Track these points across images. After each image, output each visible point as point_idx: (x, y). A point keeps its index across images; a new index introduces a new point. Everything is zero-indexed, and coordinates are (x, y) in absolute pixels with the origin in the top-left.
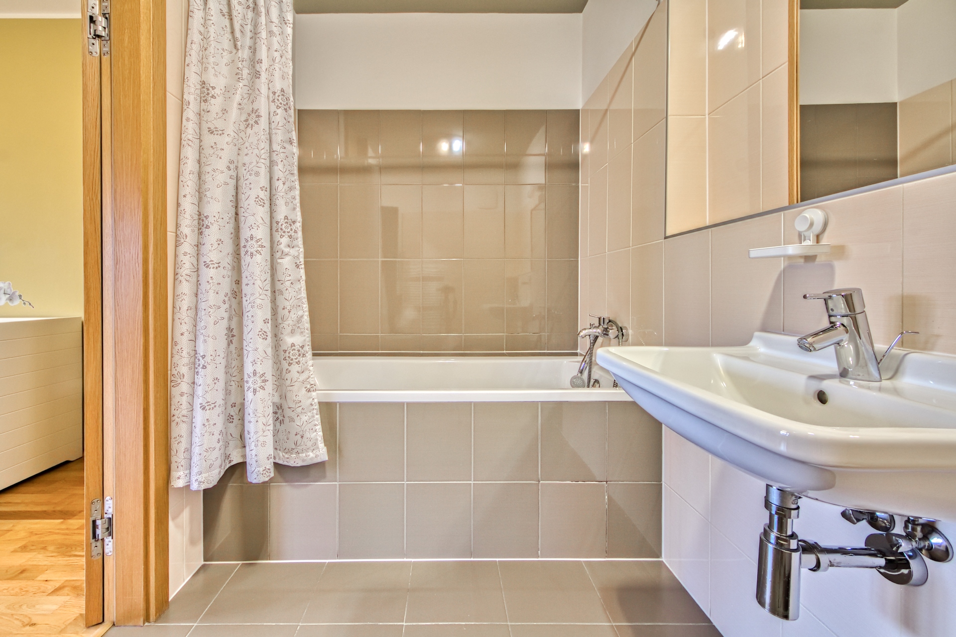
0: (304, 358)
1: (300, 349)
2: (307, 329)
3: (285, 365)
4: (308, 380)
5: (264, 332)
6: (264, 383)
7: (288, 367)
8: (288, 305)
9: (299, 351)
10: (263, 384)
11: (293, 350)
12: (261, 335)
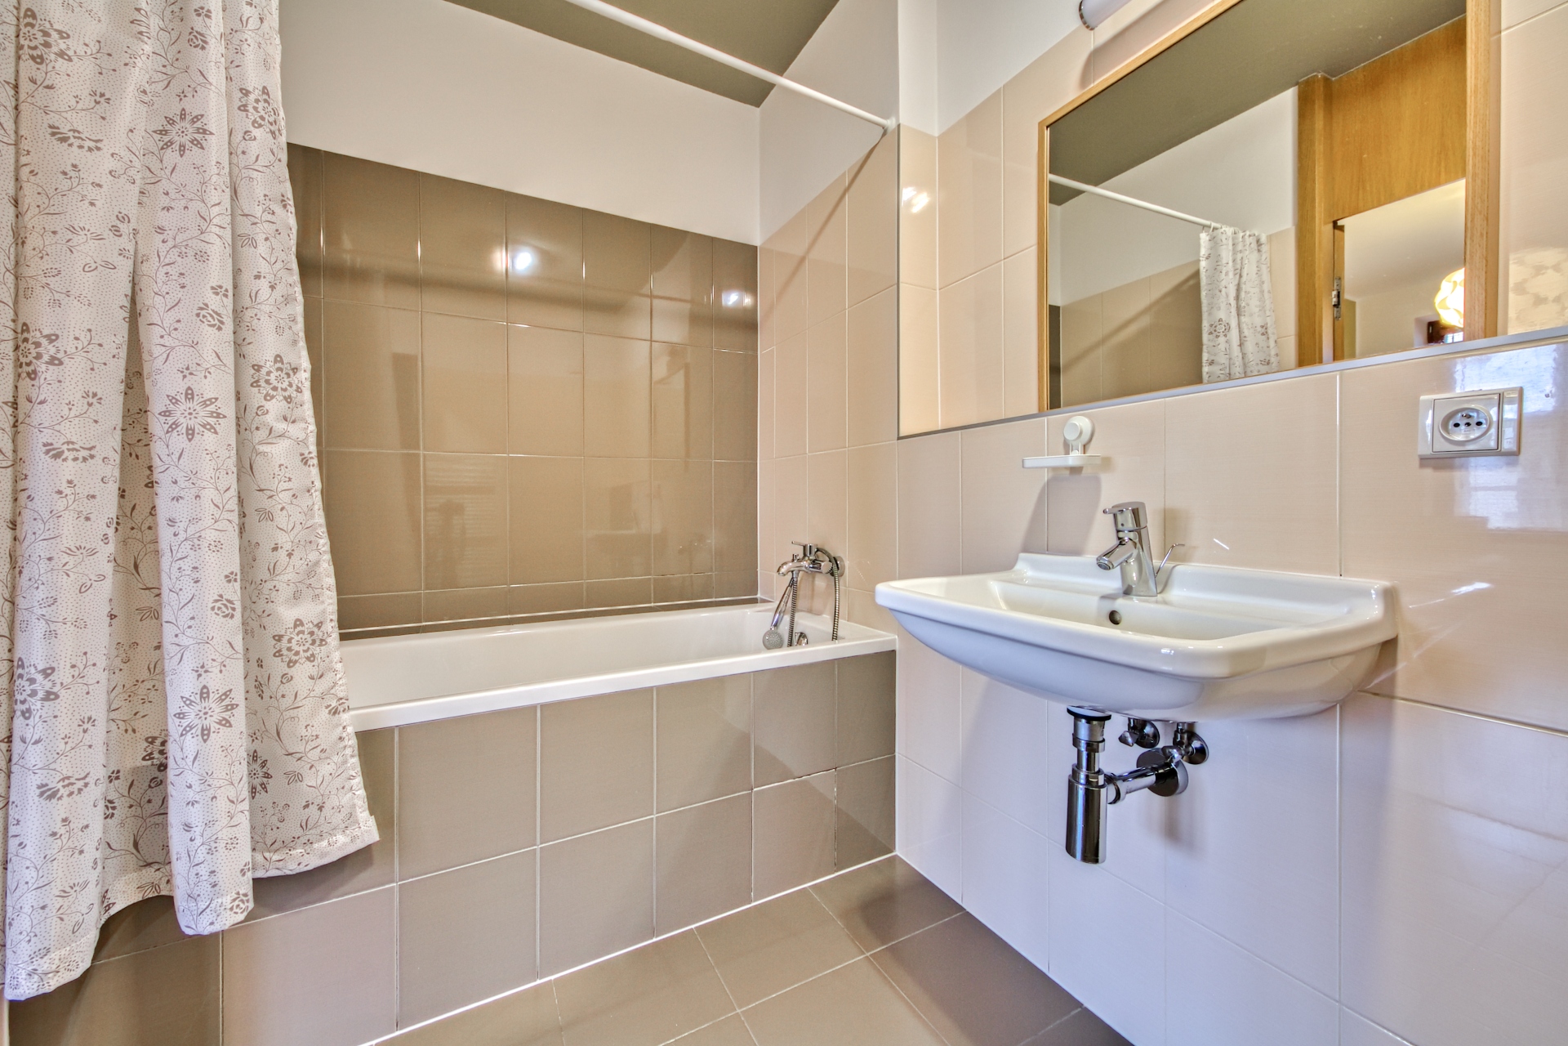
0: (322, 648)
1: (315, 630)
2: (328, 589)
3: (277, 667)
4: (333, 691)
5: (228, 601)
6: (229, 713)
7: (287, 670)
8: (284, 540)
9: (312, 633)
10: (226, 715)
11: (298, 634)
12: (219, 608)
